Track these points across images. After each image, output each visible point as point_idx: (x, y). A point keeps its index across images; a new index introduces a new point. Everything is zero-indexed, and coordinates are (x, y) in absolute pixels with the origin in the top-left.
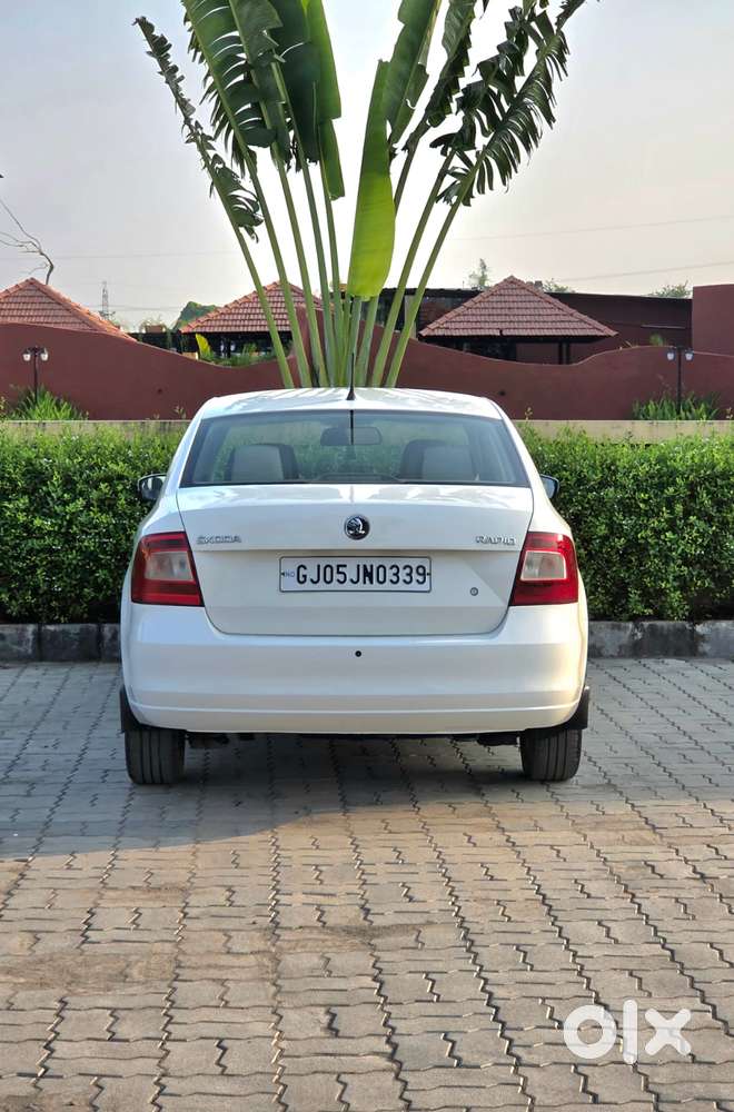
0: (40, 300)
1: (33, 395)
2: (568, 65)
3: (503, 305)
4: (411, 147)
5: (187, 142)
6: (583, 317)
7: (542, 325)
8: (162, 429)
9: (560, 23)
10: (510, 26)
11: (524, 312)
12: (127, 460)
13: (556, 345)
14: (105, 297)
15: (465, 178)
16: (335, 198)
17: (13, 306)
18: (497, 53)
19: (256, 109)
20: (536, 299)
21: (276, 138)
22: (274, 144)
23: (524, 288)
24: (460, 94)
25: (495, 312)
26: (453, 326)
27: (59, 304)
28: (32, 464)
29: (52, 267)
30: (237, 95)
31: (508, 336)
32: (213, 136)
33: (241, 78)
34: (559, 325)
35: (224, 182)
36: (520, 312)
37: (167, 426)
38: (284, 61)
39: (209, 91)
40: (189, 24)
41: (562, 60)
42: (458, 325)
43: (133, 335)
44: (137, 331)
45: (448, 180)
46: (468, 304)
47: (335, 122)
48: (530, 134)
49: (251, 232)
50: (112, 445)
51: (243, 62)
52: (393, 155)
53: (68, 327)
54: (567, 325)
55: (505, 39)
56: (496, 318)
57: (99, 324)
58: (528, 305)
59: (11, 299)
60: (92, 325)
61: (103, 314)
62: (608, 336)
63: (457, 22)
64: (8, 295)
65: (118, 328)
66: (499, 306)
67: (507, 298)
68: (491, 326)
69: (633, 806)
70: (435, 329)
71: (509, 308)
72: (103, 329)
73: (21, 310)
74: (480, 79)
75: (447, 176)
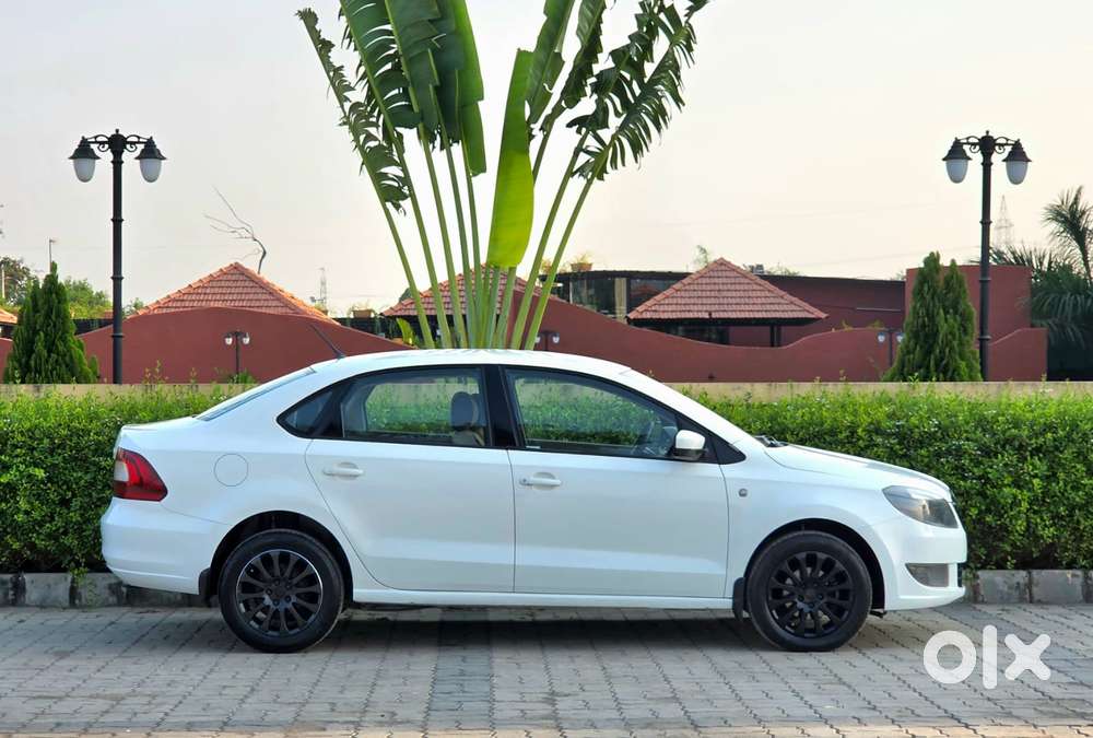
0: (243, 284)
1: (235, 379)
2: (695, 54)
3: (712, 287)
4: (547, 127)
5: (340, 126)
6: (794, 299)
7: (751, 308)
9: (689, 15)
10: (641, 18)
11: (734, 294)
13: (768, 329)
14: (323, 283)
15: (599, 157)
16: (475, 175)
17: (216, 290)
18: (628, 42)
19: (405, 95)
20: (747, 281)
21: (422, 119)
22: (420, 126)
23: (734, 270)
24: (593, 80)
25: (704, 294)
26: (662, 308)
27: (263, 288)
29: (265, 253)
30: (386, 81)
31: (717, 319)
33: (389, 66)
34: (768, 307)
35: (376, 160)
36: (729, 294)
39: (361, 79)
40: (344, 18)
41: (690, 49)
42: (666, 308)
43: (338, 320)
44: (345, 316)
45: (583, 158)
46: (676, 286)
47: (480, 103)
48: (659, 115)
49: (397, 207)
51: (393, 51)
52: (531, 137)
53: (270, 311)
54: (776, 307)
55: (637, 29)
56: (705, 301)
57: (302, 307)
58: (738, 287)
59: (214, 284)
60: (295, 308)
61: (313, 300)
62: (820, 319)
63: (590, 14)
64: (212, 278)
65: (326, 312)
66: (709, 288)
67: (716, 280)
68: (700, 308)
69: (686, 712)
70: (644, 311)
71: (719, 290)
72: (305, 313)
73: (224, 294)
74: (613, 65)
75: (582, 154)
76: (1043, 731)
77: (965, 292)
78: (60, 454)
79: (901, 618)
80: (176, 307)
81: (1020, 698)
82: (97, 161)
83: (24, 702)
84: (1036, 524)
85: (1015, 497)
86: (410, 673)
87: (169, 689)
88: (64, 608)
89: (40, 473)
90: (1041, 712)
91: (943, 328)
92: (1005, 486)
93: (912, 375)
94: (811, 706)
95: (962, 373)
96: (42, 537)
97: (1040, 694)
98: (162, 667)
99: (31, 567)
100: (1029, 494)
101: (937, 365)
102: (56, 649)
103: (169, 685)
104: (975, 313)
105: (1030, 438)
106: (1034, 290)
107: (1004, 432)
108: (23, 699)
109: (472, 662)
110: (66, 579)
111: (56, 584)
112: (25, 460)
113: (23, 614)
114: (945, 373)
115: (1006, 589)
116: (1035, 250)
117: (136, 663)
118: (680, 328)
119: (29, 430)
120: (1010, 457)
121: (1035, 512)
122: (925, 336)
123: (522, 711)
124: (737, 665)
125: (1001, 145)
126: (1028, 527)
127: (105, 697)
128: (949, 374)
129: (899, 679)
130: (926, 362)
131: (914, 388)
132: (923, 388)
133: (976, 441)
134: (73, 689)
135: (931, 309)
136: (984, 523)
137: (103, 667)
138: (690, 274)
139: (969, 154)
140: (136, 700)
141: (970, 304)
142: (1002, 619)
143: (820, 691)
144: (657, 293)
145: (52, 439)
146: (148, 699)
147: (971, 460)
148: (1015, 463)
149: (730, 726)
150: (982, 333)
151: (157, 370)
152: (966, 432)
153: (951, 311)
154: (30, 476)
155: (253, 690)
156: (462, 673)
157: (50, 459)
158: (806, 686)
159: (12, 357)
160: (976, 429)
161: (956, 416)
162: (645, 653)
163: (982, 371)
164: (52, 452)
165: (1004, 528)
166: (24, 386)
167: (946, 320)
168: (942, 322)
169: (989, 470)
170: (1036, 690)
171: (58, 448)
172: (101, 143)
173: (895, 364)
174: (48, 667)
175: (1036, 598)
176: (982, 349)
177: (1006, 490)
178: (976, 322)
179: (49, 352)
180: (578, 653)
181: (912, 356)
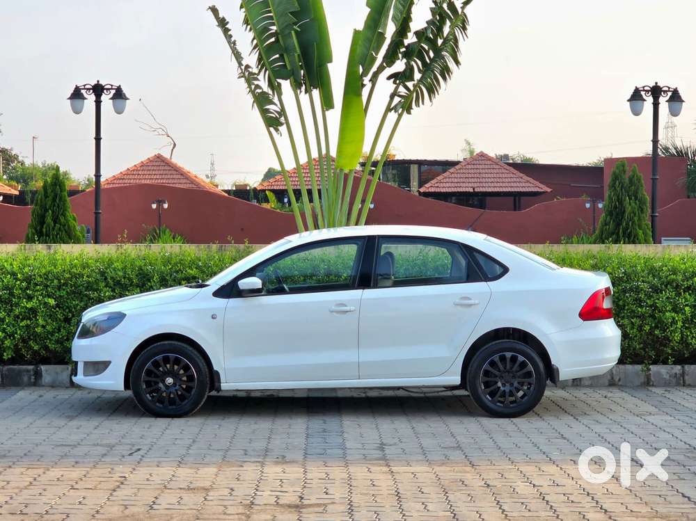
0: (163, 168)
1: (158, 232)
2: (468, 32)
3: (475, 171)
4: (374, 80)
5: (239, 78)
6: (529, 179)
7: (501, 185)
8: (220, 249)
9: (463, 8)
10: (434, 10)
11: (489, 175)
12: (198, 267)
13: (512, 198)
14: (212, 164)
15: (407, 98)
16: (327, 110)
17: (146, 172)
18: (426, 25)
19: (282, 58)
20: (497, 167)
21: (293, 74)
22: (292, 78)
23: (490, 160)
24: (404, 49)
25: (470, 176)
26: (441, 185)
27: (177, 171)
28: (142, 270)
29: (175, 145)
30: (270, 49)
31: (478, 192)
32: (257, 72)
33: (273, 39)
34: (512, 184)
35: (261, 100)
36: (487, 176)
37: (223, 248)
38: (299, 30)
39: (254, 48)
40: (243, 10)
41: (464, 28)
42: (444, 185)
43: (226, 191)
44: (230, 189)
45: (397, 99)
46: (452, 170)
47: (329, 65)
48: (446, 72)
49: (277, 130)
50: (189, 259)
51: (274, 31)
52: (363, 85)
53: (181, 186)
55: (432, 18)
56: (470, 180)
57: (202, 184)
58: (492, 171)
59: (145, 168)
60: (197, 184)
61: (207, 177)
62: (546, 192)
63: (401, 7)
64: (142, 164)
65: (217, 186)
66: (473, 171)
67: (478, 167)
68: (467, 185)
69: (466, 456)
70: (429, 187)
71: (480, 173)
72: (204, 187)
73: (151, 175)
74: (416, 40)
75: (396, 97)
76: (689, 469)
77: (642, 186)
78: (64, 290)
79: (600, 396)
80: (118, 184)
81: (675, 448)
82: (85, 101)
83: (53, 448)
84: (687, 336)
85: (674, 318)
86: (291, 431)
87: (141, 440)
88: (67, 388)
89: (52, 302)
90: (688, 457)
91: (629, 209)
92: (667, 311)
93: (608, 239)
94: (544, 453)
95: (640, 238)
96: (53, 342)
97: (688, 446)
98: (135, 426)
99: (46, 361)
100: (683, 317)
101: (624, 233)
102: (66, 414)
103: (141, 438)
104: (648, 199)
105: (683, 281)
106: (689, 173)
107: (667, 277)
108: (53, 447)
109: (331, 423)
110: (68, 369)
111: (62, 372)
112: (42, 293)
113: (40, 391)
114: (629, 238)
115: (667, 377)
116: (690, 147)
117: (117, 424)
118: (454, 198)
119: (45, 274)
120: (670, 293)
121: (687, 328)
122: (616, 212)
123: (364, 455)
124: (496, 426)
125: (665, 92)
126: (682, 338)
127: (101, 445)
128: (632, 239)
129: (599, 435)
130: (617, 231)
131: (609, 248)
132: (615, 248)
133: (649, 283)
134: (82, 440)
135: (620, 197)
136: (655, 335)
137: (98, 426)
138: (460, 162)
139: (644, 97)
140: (122, 447)
141: (645, 193)
142: (665, 397)
143: (549, 443)
144: (438, 175)
145: (59, 280)
146: (130, 446)
147: (645, 295)
148: (673, 296)
149: (494, 465)
150: (653, 212)
151: (125, 236)
152: (642, 277)
153: (633, 198)
154: (45, 303)
155: (194, 441)
156: (324, 431)
157: (58, 293)
158: (541, 440)
159: (32, 226)
160: (649, 274)
161: (636, 266)
162: (439, 418)
163: (653, 237)
164: (59, 288)
165: (666, 338)
166: (40, 246)
167: (630, 204)
168: (628, 205)
169: (657, 301)
170: (685, 443)
171: (63, 285)
172: (88, 89)
173: (597, 232)
174: (63, 426)
175: (687, 383)
176: (653, 222)
177: (668, 314)
178: (649, 205)
179: (55, 222)
180: (396, 418)
181: (608, 227)
